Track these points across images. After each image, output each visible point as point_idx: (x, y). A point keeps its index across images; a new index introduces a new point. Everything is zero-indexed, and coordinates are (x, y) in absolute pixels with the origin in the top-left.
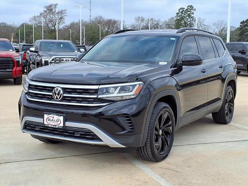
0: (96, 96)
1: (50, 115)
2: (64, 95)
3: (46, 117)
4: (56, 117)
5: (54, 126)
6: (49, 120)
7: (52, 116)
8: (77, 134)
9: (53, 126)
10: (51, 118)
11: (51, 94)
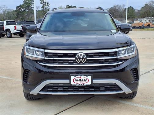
0: (116, 57)
1: (77, 77)
2: (88, 59)
3: (72, 78)
4: (83, 77)
5: (82, 84)
6: (77, 80)
7: (80, 76)
8: (102, 88)
9: (80, 85)
10: (79, 79)
11: (74, 59)
